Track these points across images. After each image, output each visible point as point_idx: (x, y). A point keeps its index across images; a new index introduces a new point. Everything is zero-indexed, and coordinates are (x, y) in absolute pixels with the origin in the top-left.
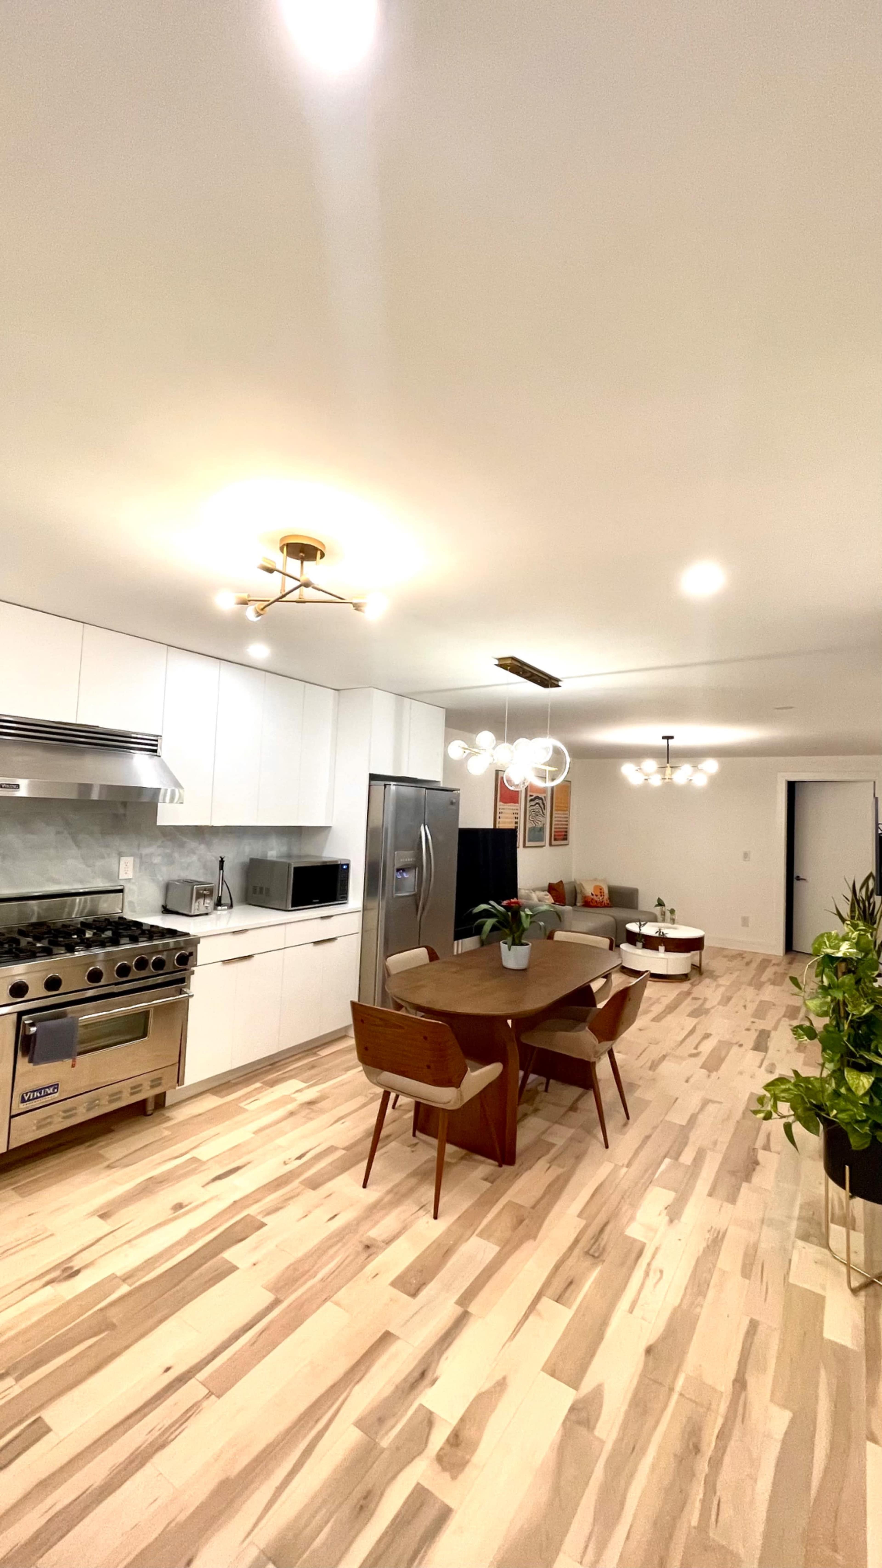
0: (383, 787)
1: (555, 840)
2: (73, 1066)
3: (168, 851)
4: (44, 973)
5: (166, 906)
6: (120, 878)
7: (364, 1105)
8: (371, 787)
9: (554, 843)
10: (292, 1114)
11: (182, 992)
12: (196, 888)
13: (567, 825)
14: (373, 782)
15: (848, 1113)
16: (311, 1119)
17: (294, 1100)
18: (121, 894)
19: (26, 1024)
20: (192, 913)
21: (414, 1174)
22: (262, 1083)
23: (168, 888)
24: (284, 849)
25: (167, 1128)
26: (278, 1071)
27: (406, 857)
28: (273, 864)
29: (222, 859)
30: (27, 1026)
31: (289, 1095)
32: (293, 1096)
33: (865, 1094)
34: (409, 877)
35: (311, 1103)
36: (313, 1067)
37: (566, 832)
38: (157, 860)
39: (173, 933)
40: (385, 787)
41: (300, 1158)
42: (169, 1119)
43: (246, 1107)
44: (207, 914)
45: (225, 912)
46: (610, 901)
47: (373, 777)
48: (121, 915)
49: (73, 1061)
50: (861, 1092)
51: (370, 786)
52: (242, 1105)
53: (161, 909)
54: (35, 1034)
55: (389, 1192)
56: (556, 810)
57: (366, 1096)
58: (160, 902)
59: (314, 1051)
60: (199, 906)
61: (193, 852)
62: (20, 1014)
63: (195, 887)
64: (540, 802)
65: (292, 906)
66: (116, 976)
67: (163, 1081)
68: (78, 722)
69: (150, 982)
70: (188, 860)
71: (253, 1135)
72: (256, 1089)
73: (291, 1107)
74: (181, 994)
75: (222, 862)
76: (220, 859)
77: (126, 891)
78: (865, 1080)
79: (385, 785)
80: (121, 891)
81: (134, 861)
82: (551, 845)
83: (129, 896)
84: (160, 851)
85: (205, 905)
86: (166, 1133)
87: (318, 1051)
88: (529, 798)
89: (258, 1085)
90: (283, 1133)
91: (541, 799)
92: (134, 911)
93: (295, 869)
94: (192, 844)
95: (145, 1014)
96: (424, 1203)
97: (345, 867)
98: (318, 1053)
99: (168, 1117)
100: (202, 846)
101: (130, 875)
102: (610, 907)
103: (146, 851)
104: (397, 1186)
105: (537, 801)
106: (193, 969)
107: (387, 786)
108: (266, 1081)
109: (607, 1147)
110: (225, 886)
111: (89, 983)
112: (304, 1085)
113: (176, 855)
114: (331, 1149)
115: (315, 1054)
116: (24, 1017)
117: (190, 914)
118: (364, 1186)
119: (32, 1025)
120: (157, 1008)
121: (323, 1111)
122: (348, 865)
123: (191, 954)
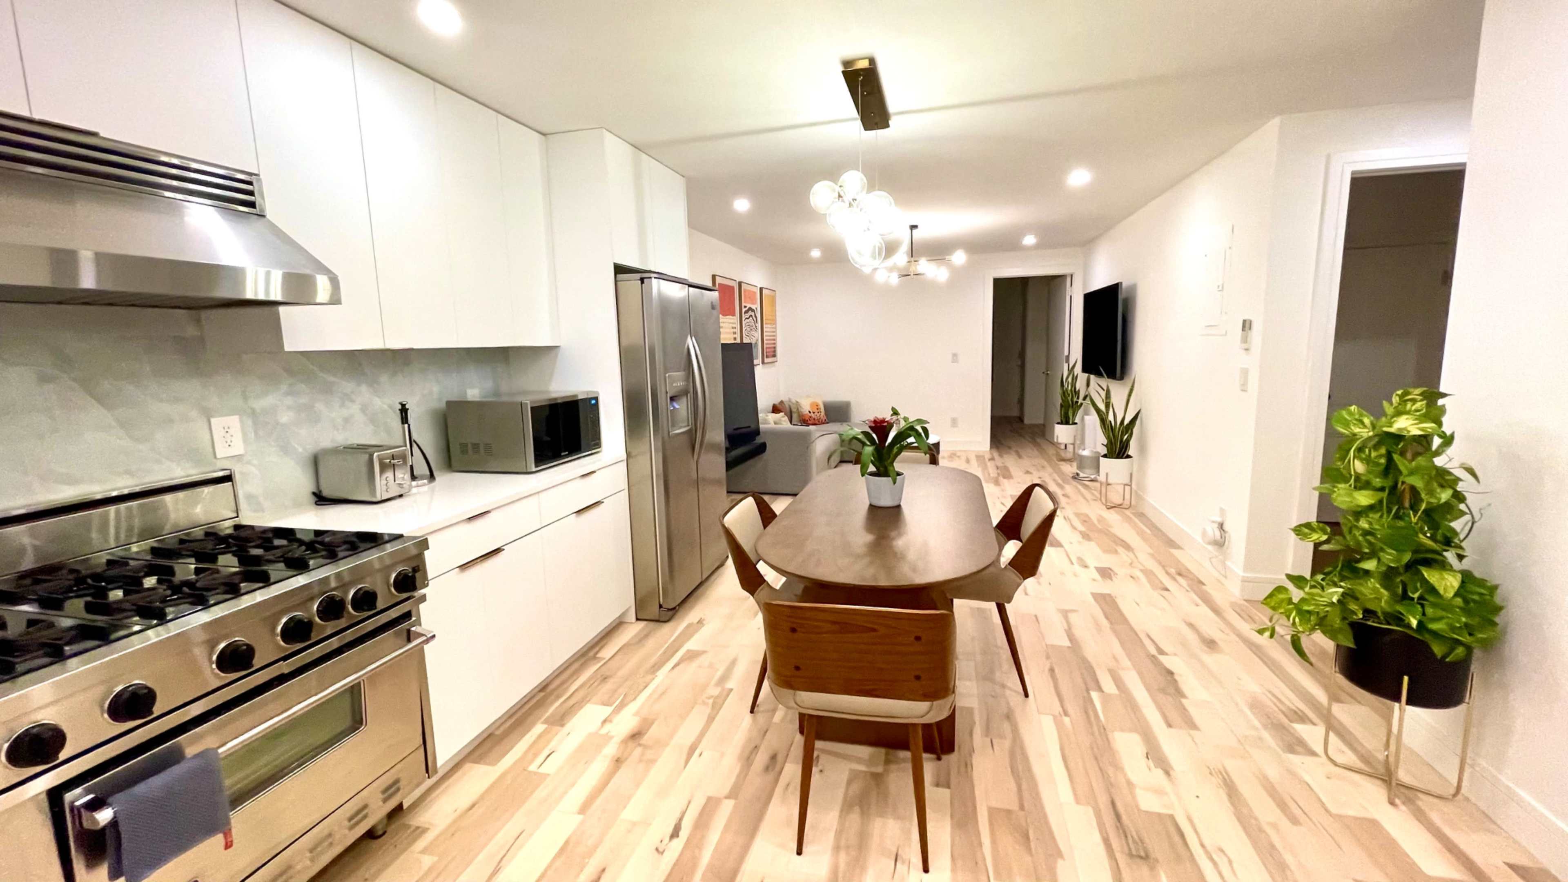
0: (640, 282)
1: (767, 357)
2: (228, 845)
3: (304, 400)
4: (102, 689)
5: (320, 492)
6: (218, 456)
7: (711, 719)
8: (619, 283)
9: (766, 360)
10: (618, 762)
11: (412, 637)
12: (378, 456)
13: (774, 340)
14: (620, 276)
15: (1445, 621)
16: (653, 761)
17: (608, 738)
18: (230, 483)
19: (79, 809)
20: (379, 499)
21: (847, 807)
22: (543, 723)
23: (316, 462)
24: (489, 384)
25: (424, 851)
26: (558, 697)
27: (676, 380)
28: (479, 405)
29: (403, 405)
30: (82, 810)
31: (596, 733)
32: (603, 731)
33: (1457, 594)
34: (682, 407)
35: (635, 736)
36: (605, 679)
37: (775, 348)
38: (285, 417)
39: (372, 539)
40: (642, 282)
41: (675, 834)
42: (420, 831)
43: (542, 770)
44: (401, 496)
45: (426, 488)
46: (827, 417)
47: (620, 269)
48: (237, 521)
49: (225, 838)
50: (1450, 594)
51: (616, 281)
52: (533, 768)
53: (313, 499)
54: (114, 824)
55: (837, 848)
56: (766, 324)
57: (704, 703)
58: (310, 487)
59: (591, 654)
60: (384, 484)
61: (347, 398)
62: (55, 795)
63: (376, 454)
64: (753, 314)
65: (536, 466)
66: (282, 643)
67: (402, 784)
68: (37, 116)
69: (350, 635)
70: (345, 412)
71: (581, 817)
72: (540, 736)
73: (611, 750)
74: (409, 640)
75: (404, 410)
76: (400, 407)
77: (237, 477)
78: (1451, 578)
79: (642, 280)
80: (228, 478)
81: (241, 421)
82: (763, 362)
83: (244, 487)
84: (289, 401)
85: (397, 482)
86: (428, 861)
87: (597, 653)
88: (744, 310)
89: (539, 728)
90: (624, 801)
91: (753, 311)
92: (259, 508)
93: (532, 408)
94: (347, 386)
95: (354, 691)
96: (894, 850)
97: (593, 402)
98: (599, 655)
99: (418, 828)
100: (364, 388)
101: (238, 448)
102: (828, 423)
103: (261, 404)
104: (839, 833)
105: (750, 313)
106: (423, 591)
107: (645, 280)
108: (549, 717)
109: (1026, 695)
110: (414, 445)
111: (223, 675)
112: (609, 710)
113: (320, 406)
114: (710, 806)
115: (595, 657)
116: (68, 797)
117: (374, 500)
118: (799, 853)
119: (95, 805)
120: (373, 677)
121: (661, 744)
122: (596, 399)
123: (415, 570)
